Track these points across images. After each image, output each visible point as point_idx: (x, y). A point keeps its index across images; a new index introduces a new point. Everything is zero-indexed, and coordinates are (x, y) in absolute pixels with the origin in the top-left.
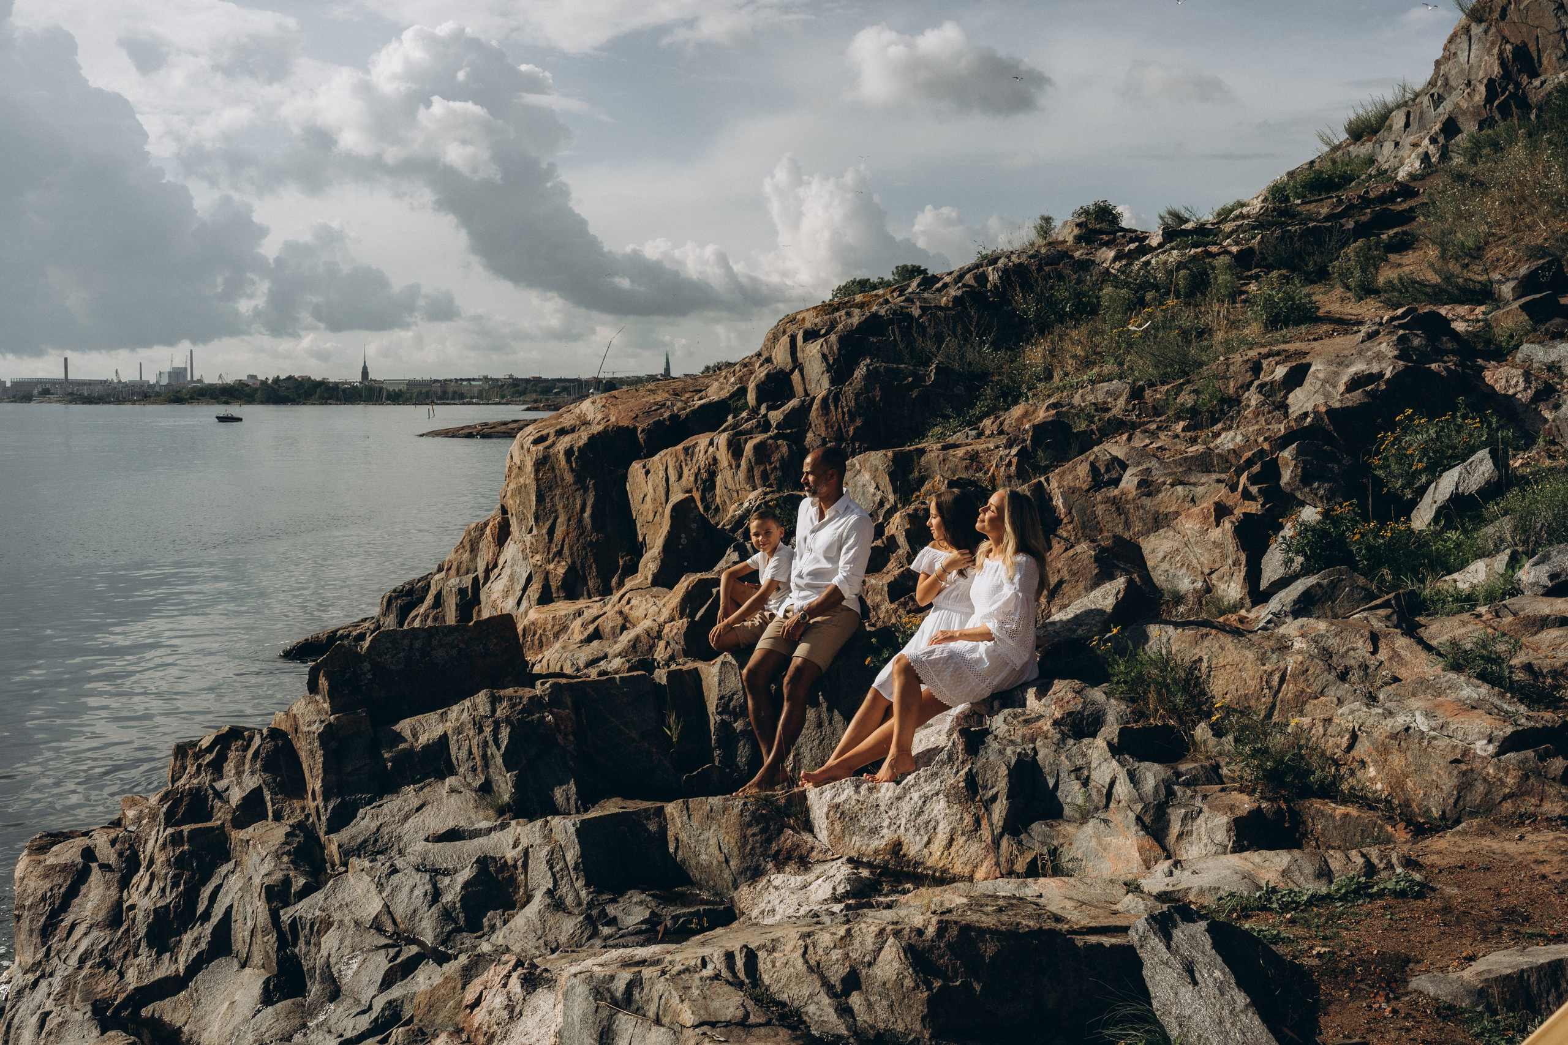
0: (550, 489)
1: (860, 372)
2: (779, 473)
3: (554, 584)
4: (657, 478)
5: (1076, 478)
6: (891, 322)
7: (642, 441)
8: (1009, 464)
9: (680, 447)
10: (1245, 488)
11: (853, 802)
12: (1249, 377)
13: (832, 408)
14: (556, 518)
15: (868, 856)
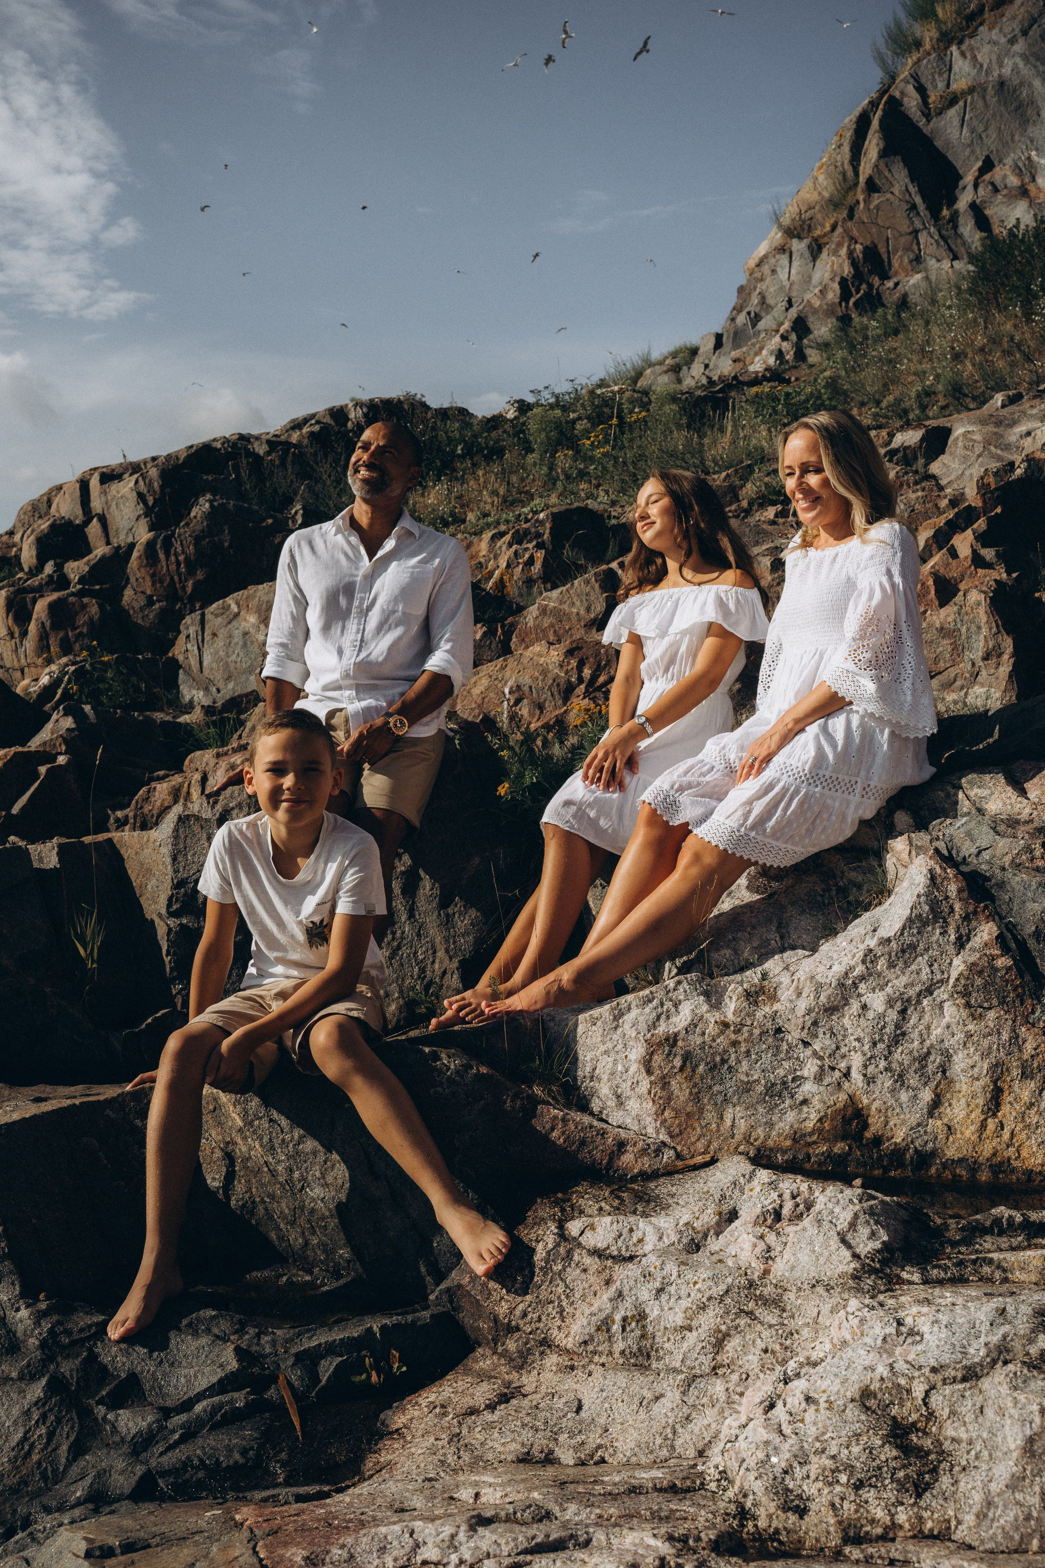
1: (201, 508)
2: (87, 640)
6: (229, 456)
11: (712, 1029)
13: (162, 556)
15: (784, 1152)
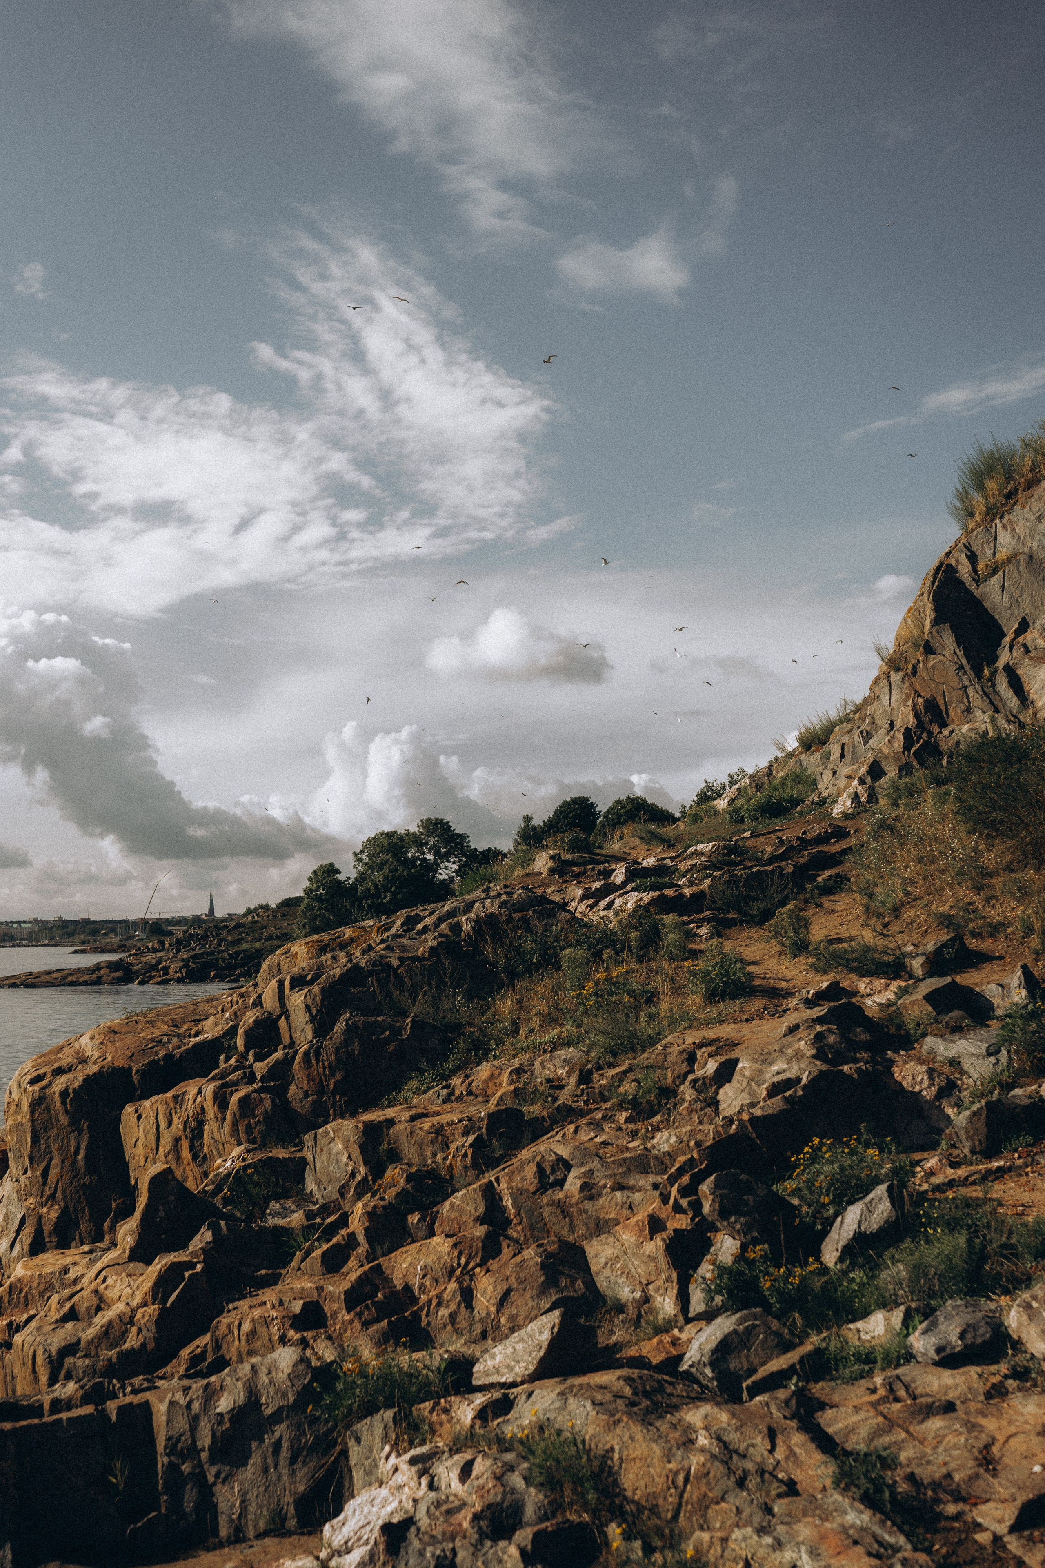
0: (45, 1131)
1: (339, 1027)
2: (263, 1127)
3: (47, 1228)
4: (148, 1123)
5: (524, 1179)
6: (370, 973)
7: (136, 1081)
8: (465, 1155)
9: (169, 1094)
10: (676, 1200)
12: (685, 1067)
13: (314, 1062)
14: (51, 1160)
